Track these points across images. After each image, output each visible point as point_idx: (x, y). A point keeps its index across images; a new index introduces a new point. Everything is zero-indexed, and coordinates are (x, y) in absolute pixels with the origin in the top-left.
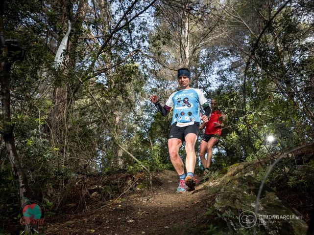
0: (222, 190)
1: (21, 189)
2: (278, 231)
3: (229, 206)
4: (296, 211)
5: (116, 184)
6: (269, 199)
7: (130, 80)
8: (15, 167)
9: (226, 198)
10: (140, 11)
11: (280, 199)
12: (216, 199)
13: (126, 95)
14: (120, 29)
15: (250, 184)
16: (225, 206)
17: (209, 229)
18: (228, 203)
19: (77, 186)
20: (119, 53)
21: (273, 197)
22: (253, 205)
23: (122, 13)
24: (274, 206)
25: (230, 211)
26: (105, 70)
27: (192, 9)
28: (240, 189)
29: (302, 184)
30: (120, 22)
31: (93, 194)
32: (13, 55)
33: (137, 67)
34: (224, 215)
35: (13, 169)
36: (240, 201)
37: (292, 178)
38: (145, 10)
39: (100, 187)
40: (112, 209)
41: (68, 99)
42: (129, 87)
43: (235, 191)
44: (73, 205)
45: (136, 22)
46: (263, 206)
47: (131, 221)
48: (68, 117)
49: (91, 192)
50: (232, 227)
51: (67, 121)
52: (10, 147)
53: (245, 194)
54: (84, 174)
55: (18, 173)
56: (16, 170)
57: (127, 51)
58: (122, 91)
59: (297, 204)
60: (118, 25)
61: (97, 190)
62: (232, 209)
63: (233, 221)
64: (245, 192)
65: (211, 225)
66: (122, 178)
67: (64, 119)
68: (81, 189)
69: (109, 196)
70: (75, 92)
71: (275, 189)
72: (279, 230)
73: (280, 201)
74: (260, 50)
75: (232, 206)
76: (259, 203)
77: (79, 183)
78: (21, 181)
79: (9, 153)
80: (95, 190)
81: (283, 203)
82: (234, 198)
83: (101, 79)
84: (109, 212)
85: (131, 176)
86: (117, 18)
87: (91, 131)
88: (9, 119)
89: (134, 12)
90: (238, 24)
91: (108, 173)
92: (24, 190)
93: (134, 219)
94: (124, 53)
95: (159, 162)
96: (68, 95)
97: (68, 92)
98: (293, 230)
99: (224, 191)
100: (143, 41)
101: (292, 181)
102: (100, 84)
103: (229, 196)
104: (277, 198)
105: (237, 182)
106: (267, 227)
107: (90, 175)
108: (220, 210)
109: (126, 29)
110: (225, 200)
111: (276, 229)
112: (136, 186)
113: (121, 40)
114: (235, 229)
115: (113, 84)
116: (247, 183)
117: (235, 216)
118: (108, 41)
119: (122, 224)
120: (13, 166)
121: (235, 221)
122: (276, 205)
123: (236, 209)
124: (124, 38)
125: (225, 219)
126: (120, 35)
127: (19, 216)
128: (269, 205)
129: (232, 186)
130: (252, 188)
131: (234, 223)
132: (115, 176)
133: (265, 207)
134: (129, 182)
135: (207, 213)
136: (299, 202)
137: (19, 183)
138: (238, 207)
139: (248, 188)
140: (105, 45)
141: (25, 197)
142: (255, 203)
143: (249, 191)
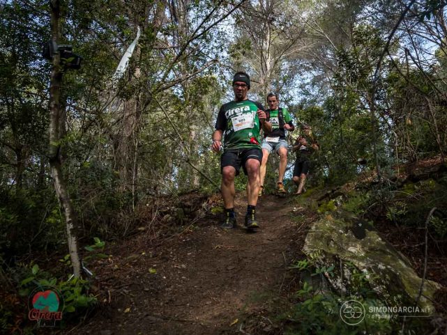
0: (313, 228)
1: (68, 225)
2: (384, 287)
3: (323, 250)
4: (402, 255)
5: (189, 207)
6: (370, 241)
7: (206, 92)
8: (61, 198)
9: (319, 239)
10: (219, 19)
11: (383, 240)
12: (306, 240)
13: (202, 108)
14: (196, 38)
15: (346, 221)
16: (316, 250)
18: (321, 245)
19: (148, 208)
20: (195, 63)
21: (375, 238)
22: (352, 249)
23: (200, 21)
24: (377, 250)
25: (324, 256)
26: (180, 81)
27: (273, 19)
28: (334, 227)
30: (197, 30)
31: (166, 217)
32: (64, 62)
33: (214, 79)
35: (59, 200)
36: (335, 243)
38: (224, 18)
39: (172, 209)
40: (181, 240)
42: (206, 99)
43: (328, 229)
44: (142, 228)
46: (364, 251)
49: (162, 214)
50: (327, 278)
52: (55, 173)
53: (341, 234)
55: (64, 205)
56: (62, 202)
57: (205, 61)
58: (197, 103)
59: (401, 244)
60: (195, 33)
61: (169, 212)
62: (325, 253)
64: (341, 231)
66: (197, 200)
68: (151, 212)
69: (180, 221)
70: (147, 104)
72: (386, 285)
73: (384, 243)
74: (349, 62)
75: (326, 250)
76: (359, 246)
77: (149, 204)
78: (67, 215)
79: (55, 180)
80: (166, 213)
81: (388, 246)
82: (329, 239)
83: (178, 91)
84: (179, 244)
85: (206, 198)
86: (194, 26)
89: (212, 22)
91: (180, 195)
92: (71, 226)
94: (201, 63)
96: (137, 109)
97: (138, 104)
98: (403, 285)
99: (316, 229)
100: (222, 51)
102: (174, 96)
103: (322, 237)
104: (380, 239)
105: (330, 217)
106: (371, 282)
109: (203, 38)
110: (317, 241)
111: (383, 284)
112: (211, 209)
114: (330, 281)
115: (189, 97)
116: (343, 219)
118: (183, 50)
120: (58, 196)
122: (381, 250)
123: (331, 254)
126: (196, 45)
127: (68, 255)
128: (372, 249)
129: (324, 223)
130: (349, 225)
132: (187, 197)
133: (367, 252)
134: (204, 205)
136: (403, 242)
137: (65, 217)
138: (334, 251)
139: (345, 225)
140: (181, 54)
141: (71, 234)
142: (355, 246)
143: (346, 230)
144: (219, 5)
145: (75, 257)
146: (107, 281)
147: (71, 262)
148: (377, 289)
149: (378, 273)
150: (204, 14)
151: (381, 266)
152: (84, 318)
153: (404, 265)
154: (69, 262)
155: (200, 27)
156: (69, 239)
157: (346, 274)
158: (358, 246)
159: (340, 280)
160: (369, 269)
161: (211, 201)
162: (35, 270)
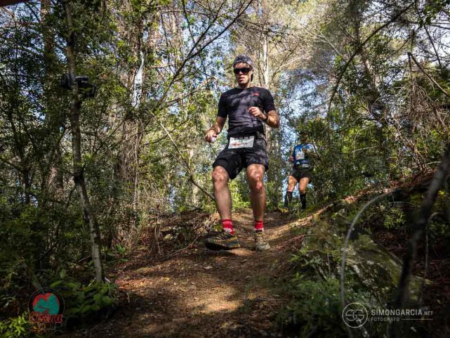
0: (309, 232)
1: (92, 234)
2: (373, 280)
3: (318, 251)
4: (394, 256)
5: (191, 225)
6: (362, 243)
7: (204, 111)
8: (85, 211)
10: (214, 37)
11: (375, 242)
12: (303, 243)
13: (201, 127)
14: (193, 56)
15: (340, 226)
16: (312, 251)
17: (295, 278)
18: (316, 247)
19: (149, 228)
20: (192, 81)
21: (367, 241)
23: (196, 38)
24: (369, 251)
25: (319, 256)
26: (178, 100)
27: (269, 30)
28: (329, 231)
29: (401, 224)
30: (193, 49)
31: (167, 237)
33: (211, 96)
34: (311, 261)
35: (83, 213)
36: (330, 245)
37: (389, 217)
38: (220, 35)
39: (174, 228)
40: (187, 254)
41: (139, 134)
42: (203, 117)
43: (323, 233)
44: (144, 248)
45: (210, 48)
46: (356, 251)
47: (208, 268)
48: (139, 152)
49: (165, 234)
50: (321, 275)
51: (138, 157)
52: (80, 189)
53: (333, 237)
54: (157, 215)
55: (89, 217)
56: (86, 214)
57: (201, 79)
58: (197, 122)
59: (396, 247)
60: (191, 52)
61: (171, 232)
62: (320, 254)
63: (322, 268)
64: (335, 235)
65: (298, 274)
66: (198, 218)
67: (134, 155)
68: (153, 231)
69: (184, 239)
71: (369, 230)
72: (375, 278)
73: (375, 245)
75: (321, 251)
77: (151, 225)
79: (79, 196)
80: (168, 232)
81: (379, 247)
82: (324, 242)
83: (174, 109)
84: (186, 257)
85: (208, 216)
86: (190, 44)
87: (163, 167)
88: (79, 160)
89: (207, 38)
90: (323, 44)
91: (182, 213)
92: (95, 235)
93: (212, 265)
94: (197, 81)
95: (238, 199)
96: (139, 130)
97: (139, 125)
98: (391, 278)
99: (312, 233)
100: (218, 68)
101: (388, 222)
102: (172, 115)
103: (317, 240)
104: (372, 241)
105: (325, 223)
106: (361, 275)
107: (164, 216)
108: (307, 255)
110: (313, 243)
111: (371, 277)
113: (195, 68)
114: (325, 277)
115: (187, 115)
116: (337, 224)
117: (324, 262)
118: (180, 69)
119: (199, 271)
120: (83, 209)
121: (325, 268)
122: (372, 251)
123: (325, 254)
124: (198, 65)
125: (313, 266)
126: (192, 63)
127: (91, 262)
128: (364, 250)
129: (319, 228)
130: (343, 229)
131: (323, 270)
132: (190, 217)
133: (358, 252)
134: (207, 222)
135: (293, 259)
136: (398, 246)
137: (89, 227)
138: (328, 252)
139: (338, 230)
140: (178, 73)
141: (95, 242)
142: (348, 247)
143: (339, 234)
144: (213, 22)
145: (97, 263)
146: (124, 286)
147: (94, 268)
148: (366, 282)
149: (367, 268)
150: (199, 32)
151: (370, 263)
152: (107, 317)
153: (394, 264)
154: (92, 268)
155: (196, 45)
156: (93, 247)
157: (339, 271)
158: (350, 247)
159: (333, 277)
160: (359, 266)
161: (213, 219)
162: (62, 275)
